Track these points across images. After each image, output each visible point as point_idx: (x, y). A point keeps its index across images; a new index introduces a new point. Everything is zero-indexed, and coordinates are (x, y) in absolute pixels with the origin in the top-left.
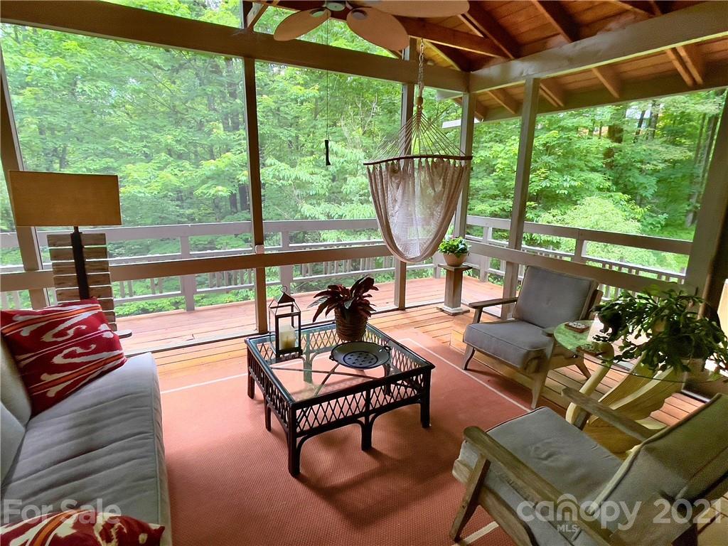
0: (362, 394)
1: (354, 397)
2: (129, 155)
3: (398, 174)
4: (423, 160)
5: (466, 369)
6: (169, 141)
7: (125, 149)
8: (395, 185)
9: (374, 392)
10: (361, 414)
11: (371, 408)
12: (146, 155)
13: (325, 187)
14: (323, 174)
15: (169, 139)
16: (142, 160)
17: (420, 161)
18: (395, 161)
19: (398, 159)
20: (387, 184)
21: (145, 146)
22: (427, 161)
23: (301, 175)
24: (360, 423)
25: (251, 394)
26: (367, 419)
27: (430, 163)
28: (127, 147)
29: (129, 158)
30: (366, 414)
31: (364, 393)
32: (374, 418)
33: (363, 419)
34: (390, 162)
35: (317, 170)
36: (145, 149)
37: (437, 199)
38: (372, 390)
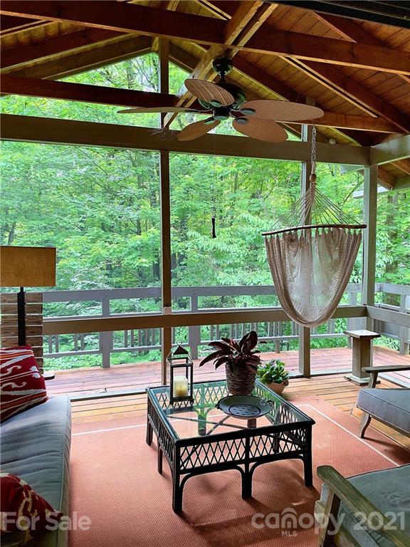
0: (242, 441)
1: (234, 442)
2: (67, 229)
3: (295, 243)
4: (320, 229)
5: (363, 437)
6: (101, 216)
7: (65, 224)
8: (292, 253)
9: (254, 440)
10: (241, 461)
11: (251, 457)
12: (82, 228)
13: (241, 256)
14: (240, 243)
15: (102, 215)
16: (77, 233)
17: (317, 231)
18: (293, 231)
19: (296, 229)
20: (284, 252)
21: (81, 221)
22: (323, 230)
23: (219, 245)
24: (240, 469)
25: (149, 441)
26: (247, 467)
27: (327, 232)
28: (66, 222)
29: (67, 231)
30: (247, 461)
31: (244, 440)
32: (254, 467)
33: (242, 466)
34: (287, 232)
35: (234, 240)
36: (81, 224)
37: (334, 266)
38: (251, 439)
